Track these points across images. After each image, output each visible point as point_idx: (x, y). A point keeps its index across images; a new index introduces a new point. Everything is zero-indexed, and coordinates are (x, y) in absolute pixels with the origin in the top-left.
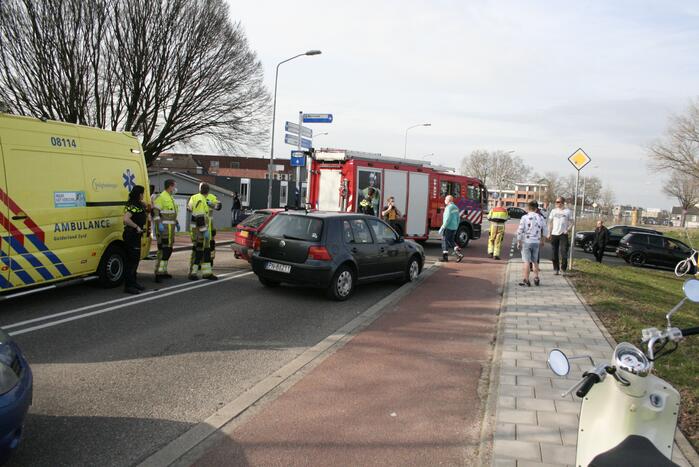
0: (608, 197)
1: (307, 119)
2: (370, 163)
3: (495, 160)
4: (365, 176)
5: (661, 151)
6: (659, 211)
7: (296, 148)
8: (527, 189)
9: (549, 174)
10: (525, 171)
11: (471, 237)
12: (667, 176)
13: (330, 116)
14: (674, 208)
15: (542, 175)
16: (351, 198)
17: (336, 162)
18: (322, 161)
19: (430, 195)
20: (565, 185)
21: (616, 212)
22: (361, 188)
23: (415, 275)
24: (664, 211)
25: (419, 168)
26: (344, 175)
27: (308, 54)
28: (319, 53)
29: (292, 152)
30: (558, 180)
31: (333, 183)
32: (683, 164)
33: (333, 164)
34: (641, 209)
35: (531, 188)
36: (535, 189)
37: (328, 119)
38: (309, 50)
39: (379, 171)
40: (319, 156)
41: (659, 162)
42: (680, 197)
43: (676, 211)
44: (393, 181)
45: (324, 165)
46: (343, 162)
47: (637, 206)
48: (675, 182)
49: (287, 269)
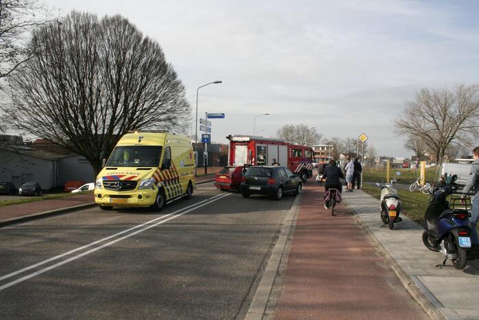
0: (372, 151)
1: (210, 116)
2: (262, 142)
3: (298, 131)
4: (259, 148)
5: (402, 123)
6: (403, 159)
7: (204, 133)
8: (321, 149)
9: (334, 139)
10: (318, 137)
11: (308, 177)
12: (406, 137)
13: (223, 114)
14: (413, 157)
15: (330, 139)
16: (253, 160)
17: (244, 142)
18: (236, 142)
19: (288, 157)
20: (345, 145)
21: (377, 161)
22: (258, 154)
23: (300, 191)
24: (407, 159)
25: (283, 144)
26: (249, 148)
27: (215, 83)
28: (221, 82)
29: (203, 135)
30: (340, 142)
31: (244, 152)
32: (415, 130)
33: (243, 143)
34: (392, 158)
35: (323, 148)
36: (325, 149)
37: (222, 116)
38: (215, 81)
39: (265, 145)
40: (235, 139)
41: (400, 130)
42: (415, 150)
43: (414, 158)
44: (272, 150)
45: (237, 143)
46: (248, 142)
47: (390, 156)
48: (412, 140)
49: (259, 188)
